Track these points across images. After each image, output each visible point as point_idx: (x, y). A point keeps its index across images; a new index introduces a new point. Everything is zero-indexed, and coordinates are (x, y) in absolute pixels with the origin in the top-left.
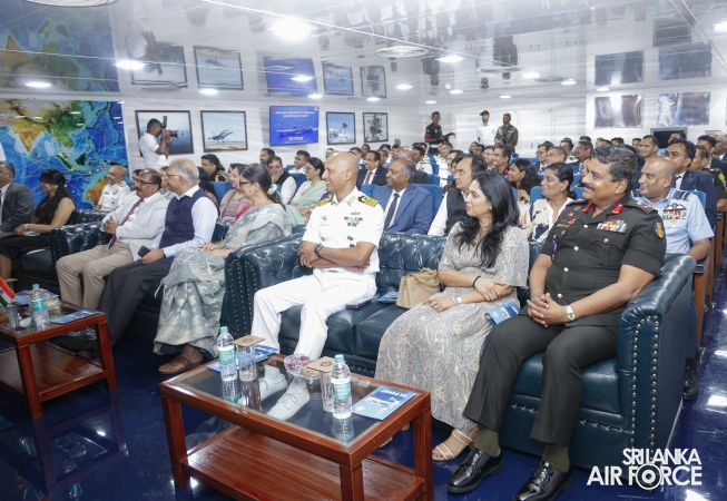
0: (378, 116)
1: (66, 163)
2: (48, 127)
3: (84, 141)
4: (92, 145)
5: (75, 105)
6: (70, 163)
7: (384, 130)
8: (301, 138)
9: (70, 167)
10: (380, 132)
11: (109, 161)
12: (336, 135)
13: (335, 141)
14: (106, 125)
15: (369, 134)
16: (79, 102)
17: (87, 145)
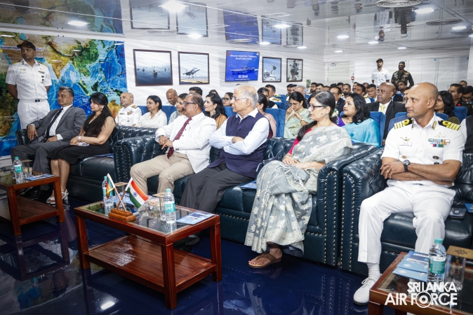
0: (297, 62)
1: (84, 89)
2: (72, 60)
3: (97, 72)
4: (103, 75)
5: (92, 43)
6: (87, 89)
7: (300, 72)
8: (247, 76)
9: (87, 92)
10: (297, 74)
11: (114, 89)
12: (268, 75)
13: (268, 79)
14: (113, 60)
15: (290, 75)
16: (95, 40)
17: (99, 75)
